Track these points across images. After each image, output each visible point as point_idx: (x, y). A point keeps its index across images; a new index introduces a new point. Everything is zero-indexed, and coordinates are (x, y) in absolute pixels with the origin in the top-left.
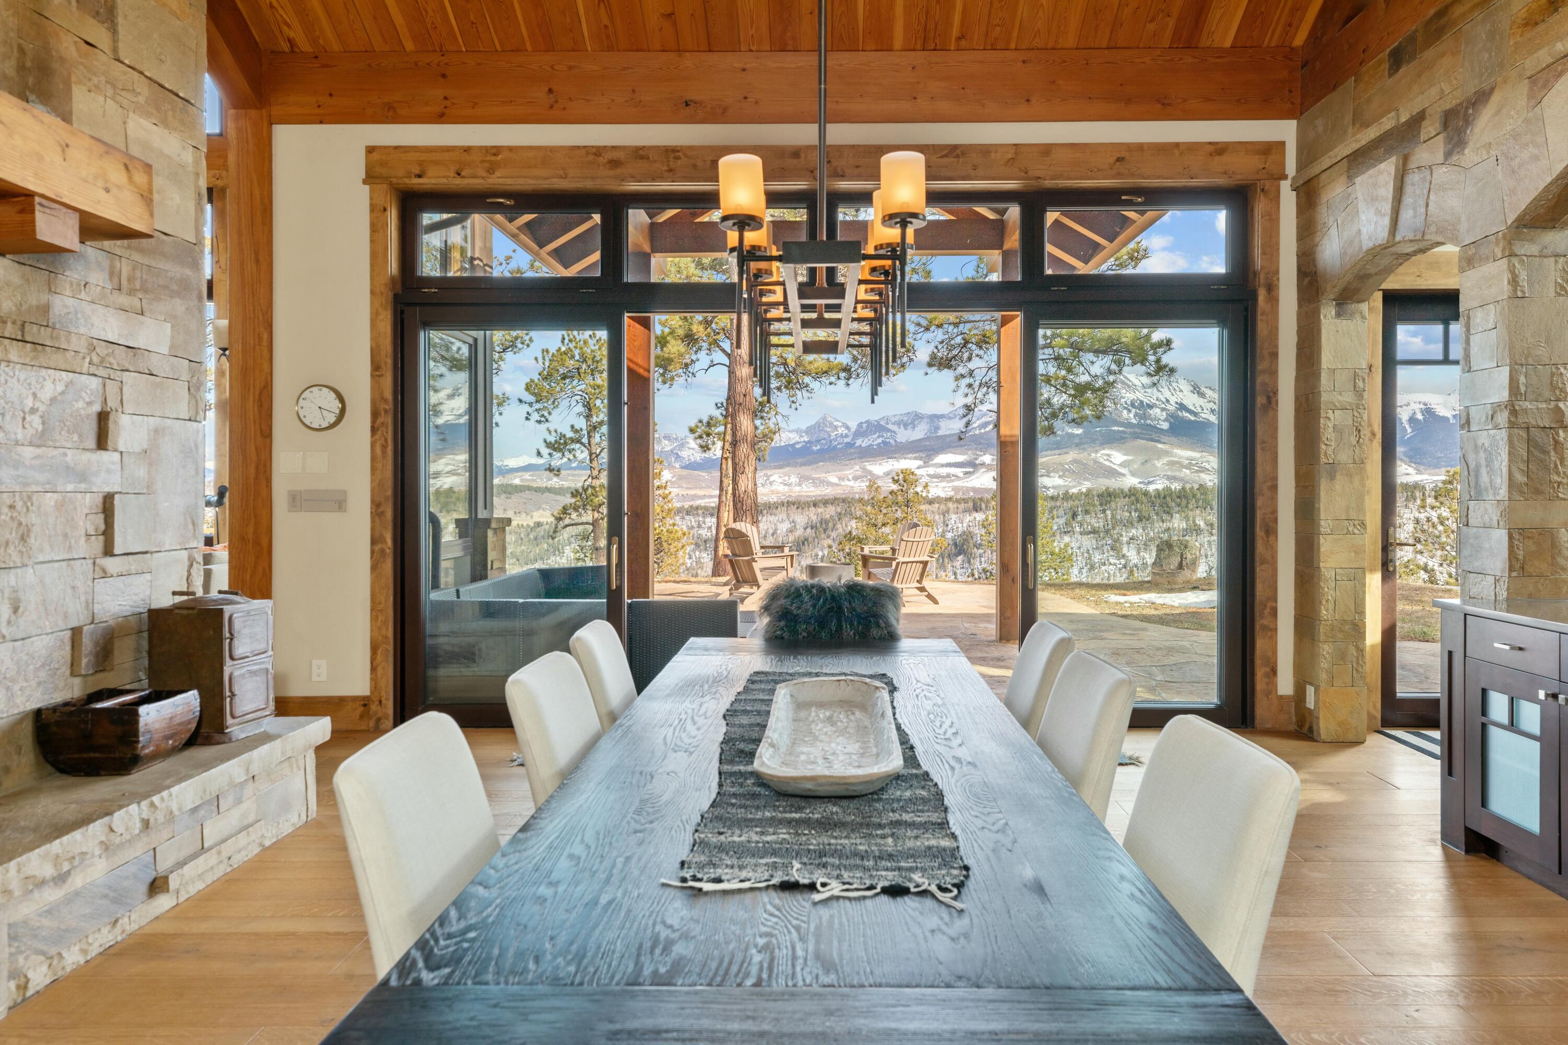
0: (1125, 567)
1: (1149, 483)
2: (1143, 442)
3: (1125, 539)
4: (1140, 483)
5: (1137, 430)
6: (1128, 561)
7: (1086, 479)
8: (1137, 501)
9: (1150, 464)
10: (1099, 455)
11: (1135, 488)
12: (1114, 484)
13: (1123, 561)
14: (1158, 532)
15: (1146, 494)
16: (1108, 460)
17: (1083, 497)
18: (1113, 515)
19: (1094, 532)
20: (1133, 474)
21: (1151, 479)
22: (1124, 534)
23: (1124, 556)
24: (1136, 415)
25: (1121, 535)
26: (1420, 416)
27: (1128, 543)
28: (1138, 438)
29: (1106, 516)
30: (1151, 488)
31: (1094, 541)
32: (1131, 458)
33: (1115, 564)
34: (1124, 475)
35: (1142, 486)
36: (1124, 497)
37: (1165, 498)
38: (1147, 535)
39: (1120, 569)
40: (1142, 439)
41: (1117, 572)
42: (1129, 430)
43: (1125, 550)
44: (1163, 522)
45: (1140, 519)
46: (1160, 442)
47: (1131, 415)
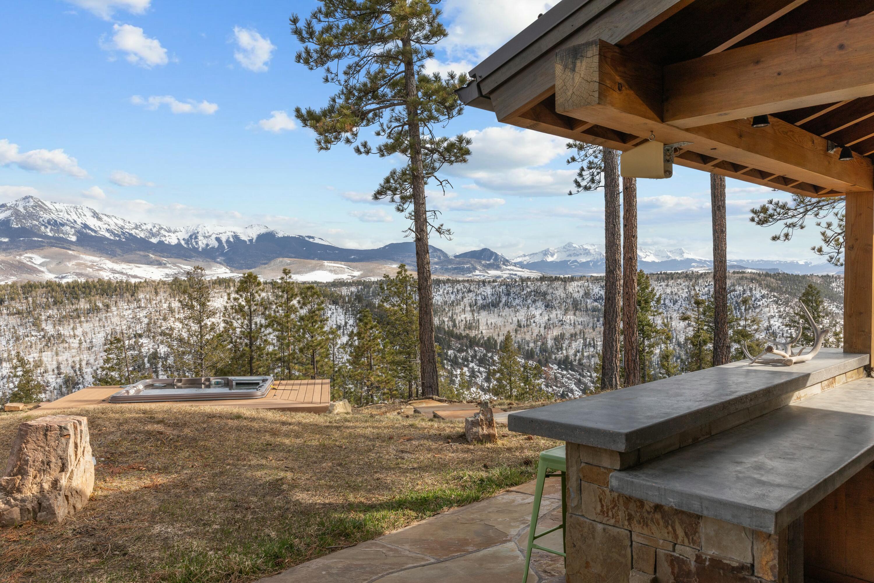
0: (44, 337)
1: (63, 278)
2: (57, 249)
3: (43, 318)
4: (56, 277)
5: (52, 241)
6: (46, 333)
7: (12, 275)
8: (53, 290)
9: (63, 265)
10: (22, 257)
11: (51, 282)
12: (34, 278)
13: (42, 333)
14: (69, 312)
15: (59, 285)
16: (30, 261)
17: (9, 288)
18: (33, 301)
19: (19, 313)
20: (50, 271)
21: (64, 275)
22: (43, 314)
23: (43, 330)
24: (51, 230)
25: (41, 315)
26: (232, 240)
27: (46, 320)
28: (53, 246)
29: (28, 301)
30: (64, 281)
31: (19, 320)
32: (48, 260)
33: (36, 336)
34: (43, 272)
35: (57, 280)
36: (42, 288)
37: (73, 288)
38: (61, 314)
39: (40, 339)
40: (56, 247)
41: (38, 341)
42: (46, 241)
43: (44, 325)
44: (73, 304)
45: (55, 303)
46: (70, 249)
47: (48, 230)
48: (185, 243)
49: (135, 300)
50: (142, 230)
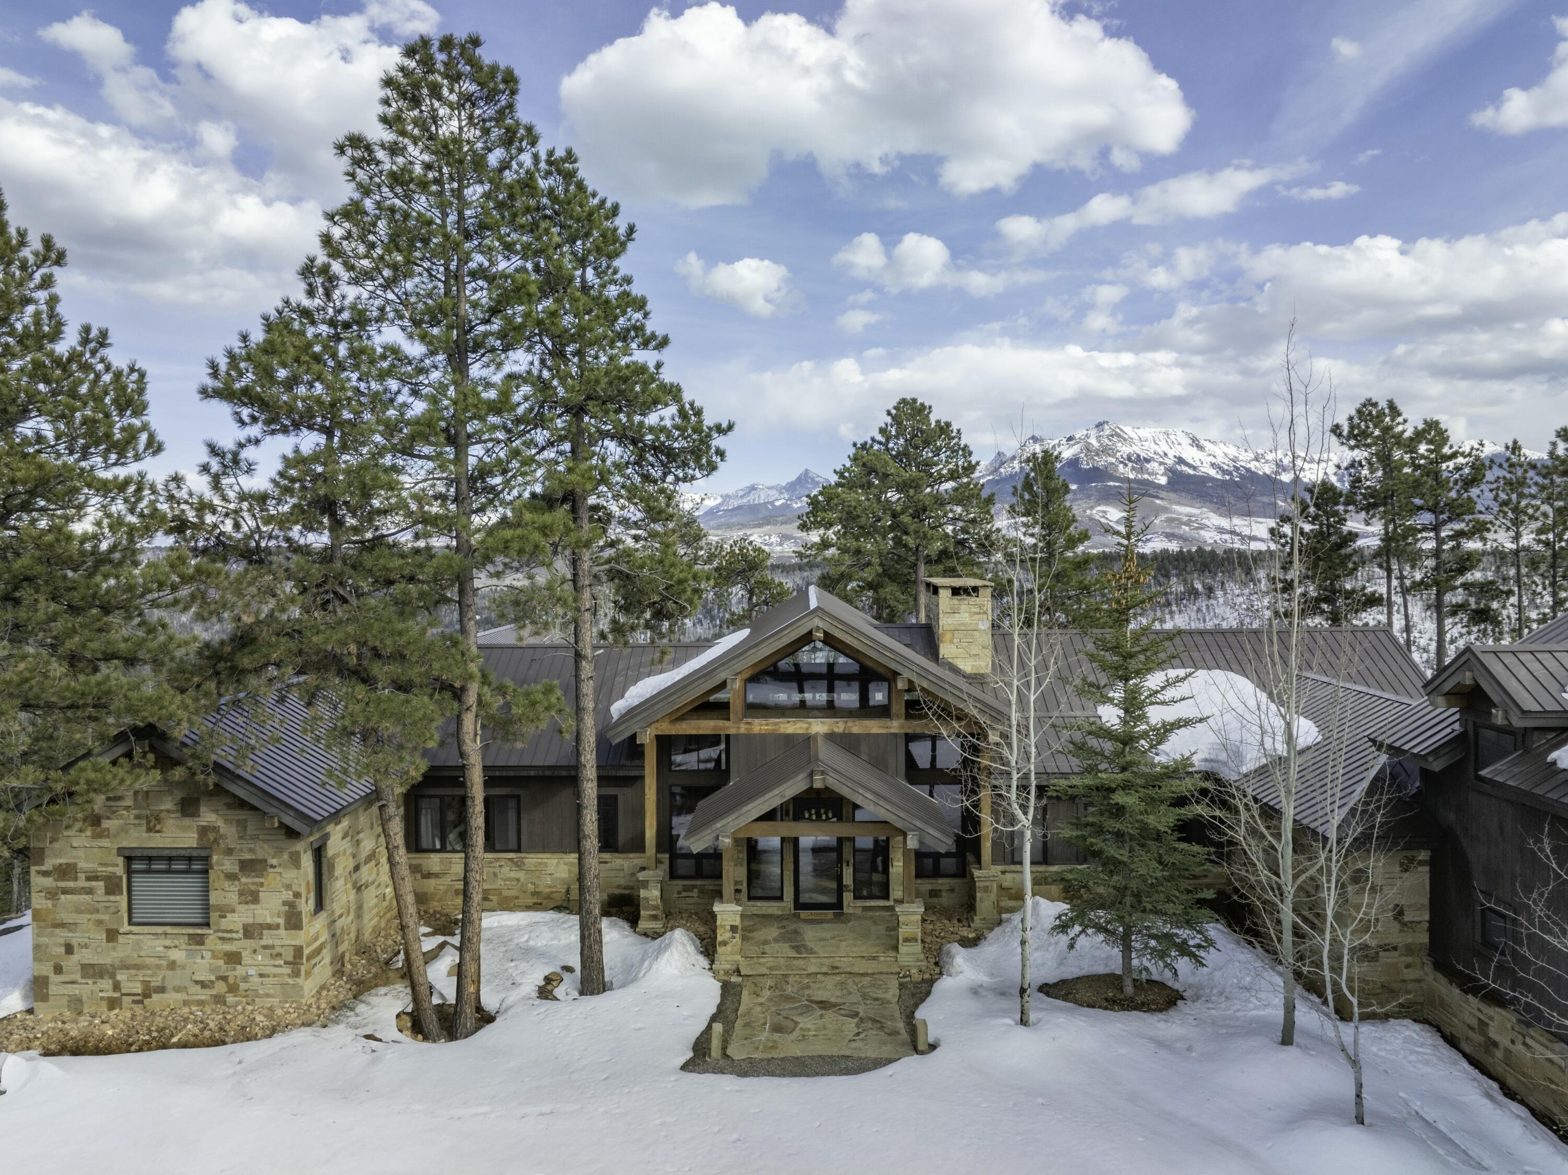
5: (1133, 485)
10: (1094, 511)
16: (1105, 517)
21: (1149, 537)
24: (1133, 469)
37: (1162, 561)
42: (1125, 486)
46: (1157, 497)
47: (1128, 469)
48: (1339, 481)
49: (1252, 580)
50: (1267, 462)
